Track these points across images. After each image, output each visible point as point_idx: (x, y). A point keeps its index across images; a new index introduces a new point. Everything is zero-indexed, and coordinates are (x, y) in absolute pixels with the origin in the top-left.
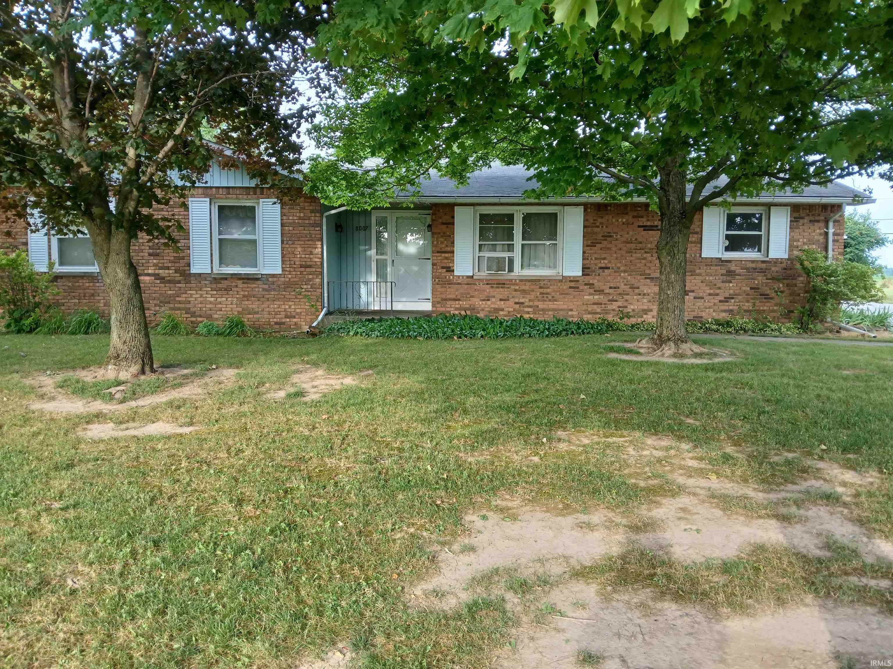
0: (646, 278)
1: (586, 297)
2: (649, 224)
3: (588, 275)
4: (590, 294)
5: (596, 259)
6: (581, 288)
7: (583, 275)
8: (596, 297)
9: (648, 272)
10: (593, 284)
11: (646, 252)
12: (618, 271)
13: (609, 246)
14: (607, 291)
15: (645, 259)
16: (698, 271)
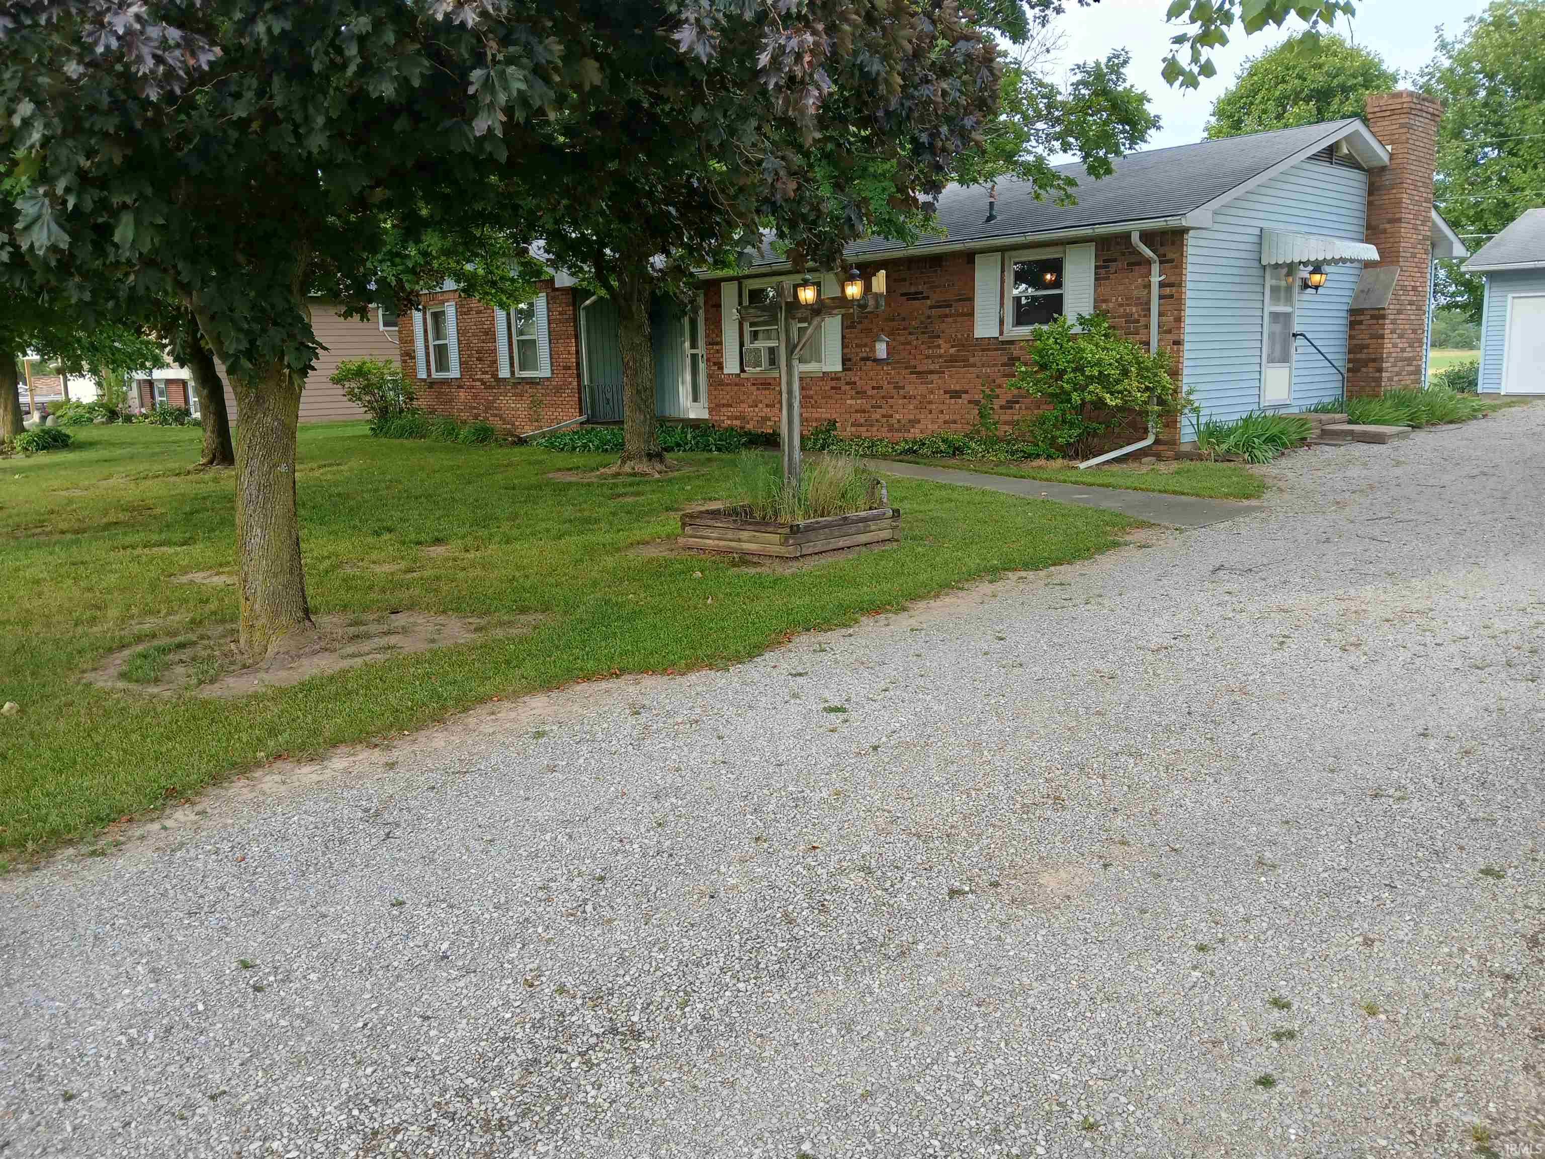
0: (912, 373)
1: (848, 402)
2: (913, 290)
3: (850, 370)
4: (852, 398)
5: (857, 346)
6: (843, 388)
7: (844, 370)
8: (859, 401)
9: (913, 363)
10: (855, 383)
11: (910, 334)
13: (870, 326)
14: (869, 393)
15: (909, 343)
16: (972, 360)
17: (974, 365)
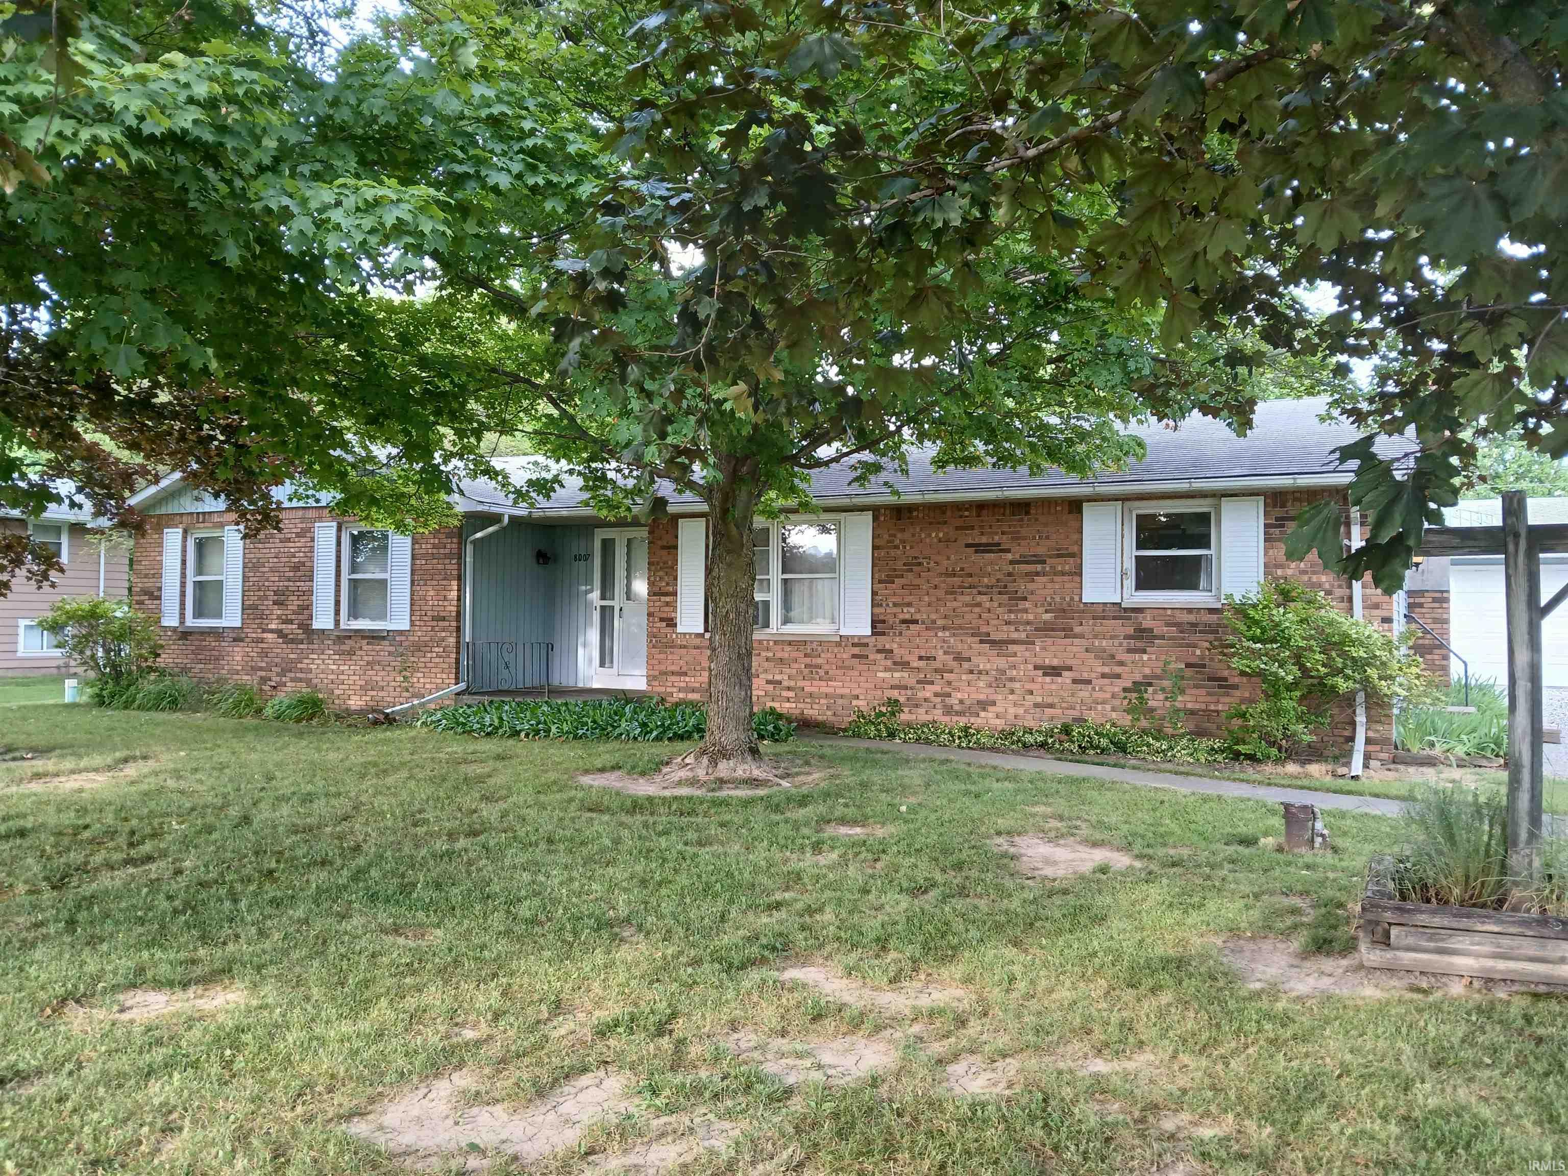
0: (981, 642)
1: (880, 675)
2: (984, 540)
3: (884, 634)
4: (886, 670)
5: (895, 605)
6: (871, 657)
7: (873, 634)
8: (896, 675)
9: (984, 629)
10: (891, 651)
11: (980, 593)
12: (931, 626)
13: (917, 581)
14: (915, 664)
15: (979, 605)
16: (1078, 629)
17: (1081, 636)
